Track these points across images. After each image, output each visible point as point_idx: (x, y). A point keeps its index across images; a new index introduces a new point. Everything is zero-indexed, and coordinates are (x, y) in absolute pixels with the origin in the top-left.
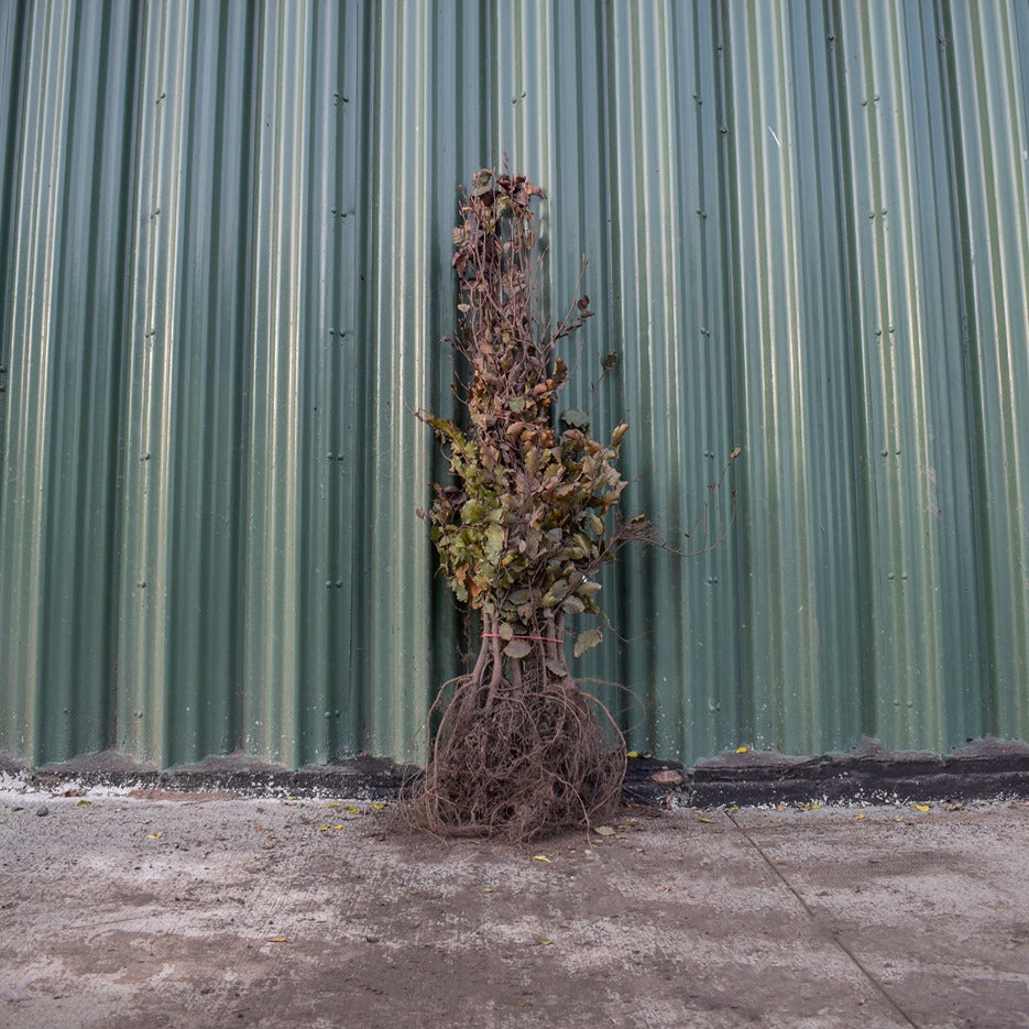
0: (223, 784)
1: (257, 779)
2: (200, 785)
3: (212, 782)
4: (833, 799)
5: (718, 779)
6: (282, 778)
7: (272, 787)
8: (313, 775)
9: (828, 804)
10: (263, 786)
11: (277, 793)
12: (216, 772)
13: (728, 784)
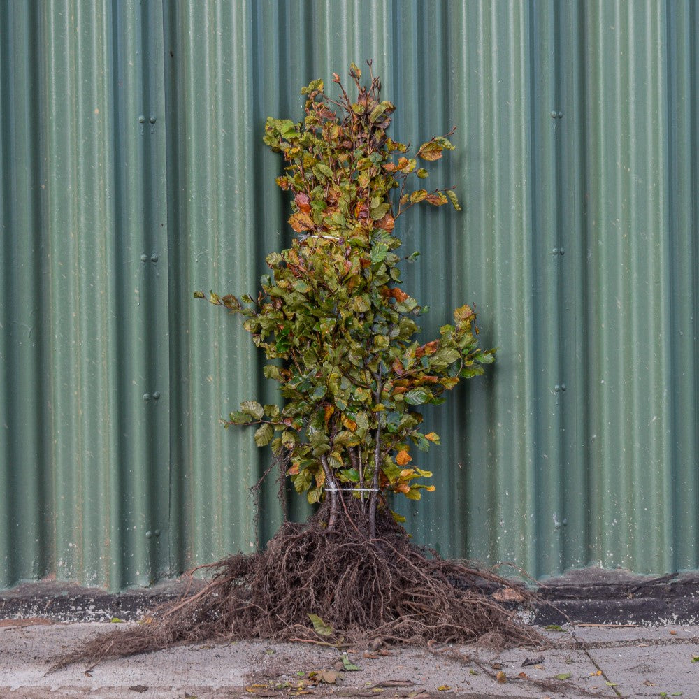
0: (41, 609)
1: (77, 603)
2: (16, 611)
3: (29, 607)
4: (683, 618)
5: (561, 597)
6: (103, 601)
7: (93, 610)
8: (136, 598)
9: (677, 623)
10: (83, 610)
11: (98, 617)
12: (32, 597)
13: (573, 602)
